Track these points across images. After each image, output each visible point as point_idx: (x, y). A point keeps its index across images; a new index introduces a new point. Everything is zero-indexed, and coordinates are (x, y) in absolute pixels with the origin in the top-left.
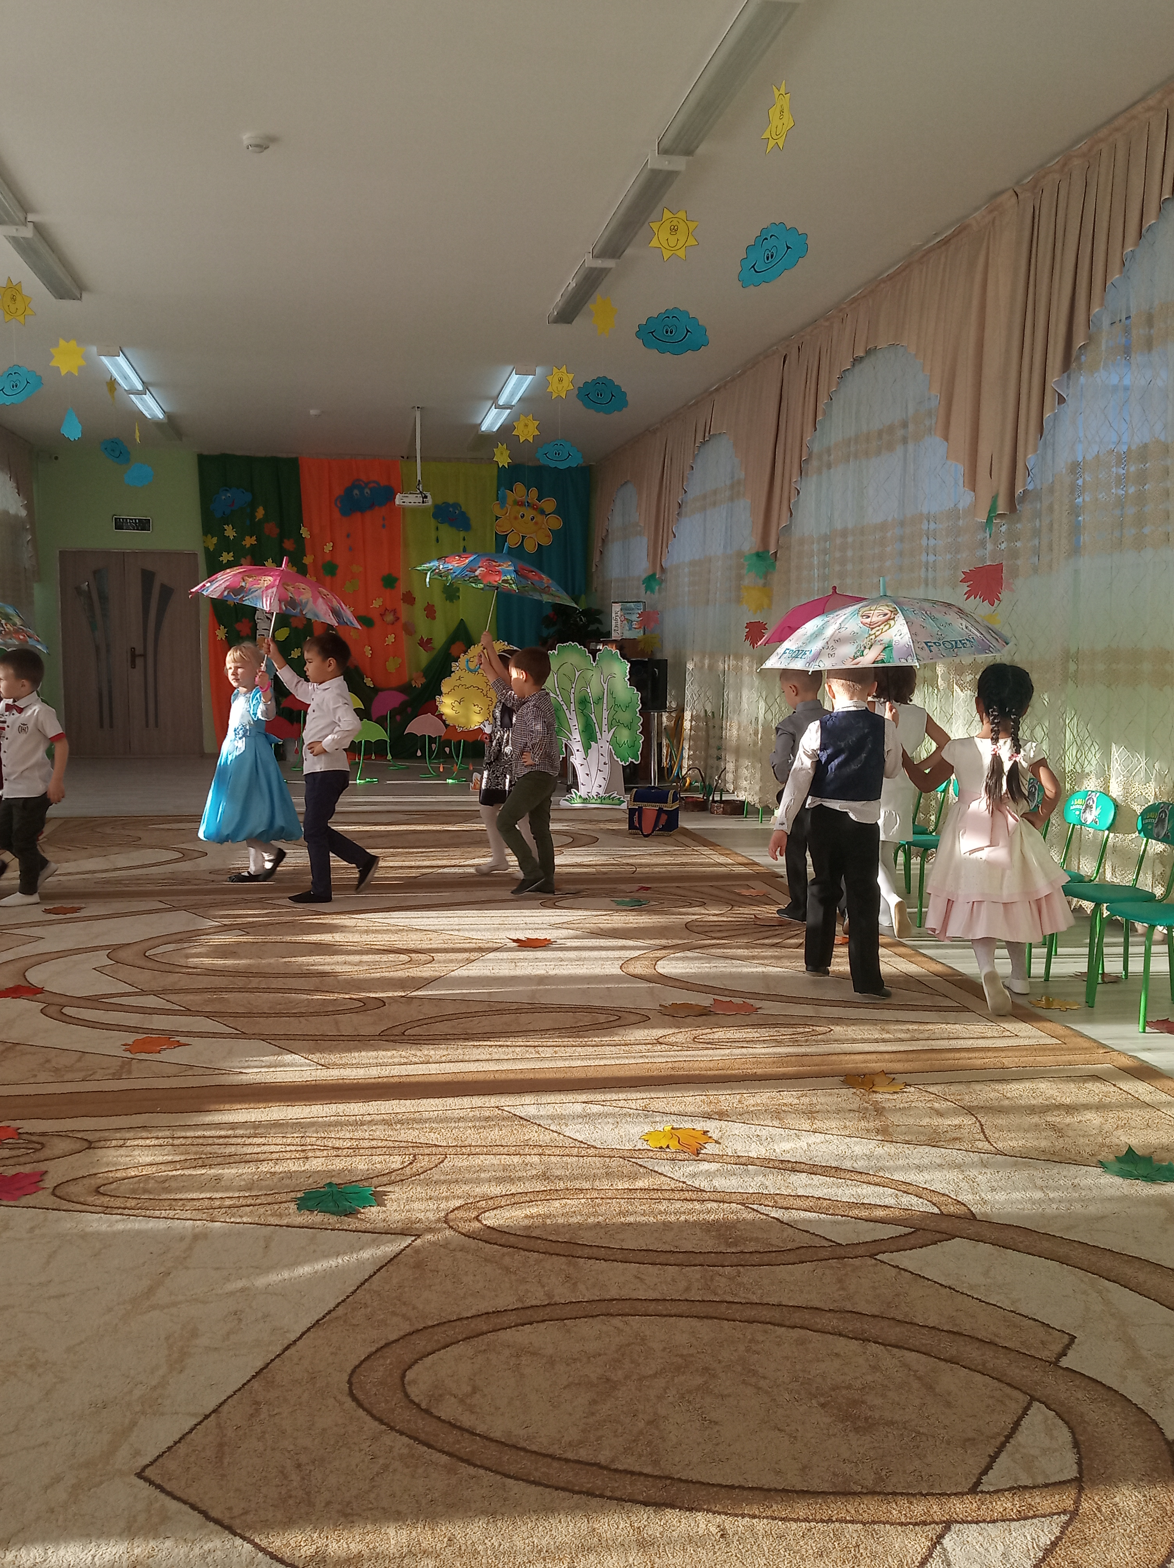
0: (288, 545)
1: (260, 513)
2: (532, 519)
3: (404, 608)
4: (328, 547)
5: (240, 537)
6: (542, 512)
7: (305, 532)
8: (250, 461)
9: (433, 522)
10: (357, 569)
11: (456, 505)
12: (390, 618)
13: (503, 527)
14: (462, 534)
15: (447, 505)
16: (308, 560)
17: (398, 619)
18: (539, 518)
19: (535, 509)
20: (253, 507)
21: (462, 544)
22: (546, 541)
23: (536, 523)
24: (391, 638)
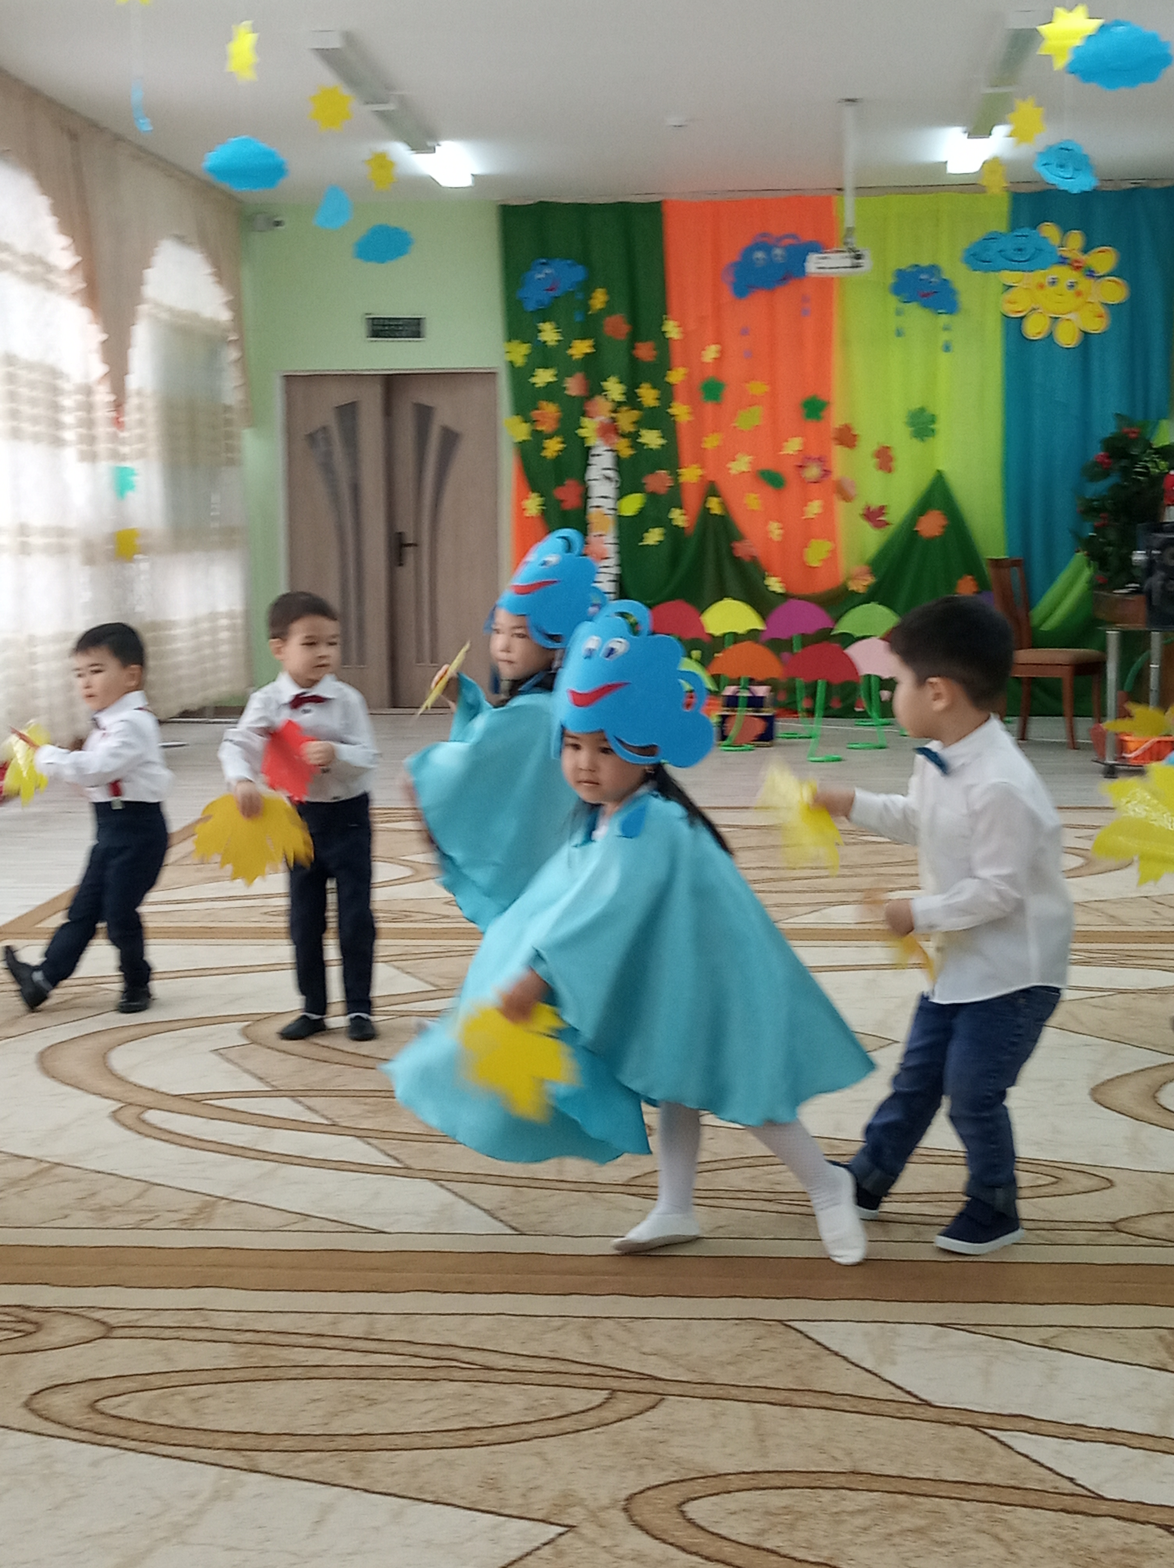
0: (645, 351)
1: (599, 299)
2: (1072, 286)
3: (839, 455)
4: (711, 353)
5: (565, 344)
6: (1090, 274)
7: (672, 329)
8: (582, 211)
9: (893, 302)
10: (758, 388)
11: (933, 269)
12: (813, 472)
13: (1018, 304)
14: (944, 319)
15: (918, 269)
16: (676, 376)
17: (827, 473)
18: (1085, 284)
19: (1078, 268)
20: (587, 288)
21: (944, 337)
22: (1096, 326)
23: (1079, 294)
24: (814, 508)
